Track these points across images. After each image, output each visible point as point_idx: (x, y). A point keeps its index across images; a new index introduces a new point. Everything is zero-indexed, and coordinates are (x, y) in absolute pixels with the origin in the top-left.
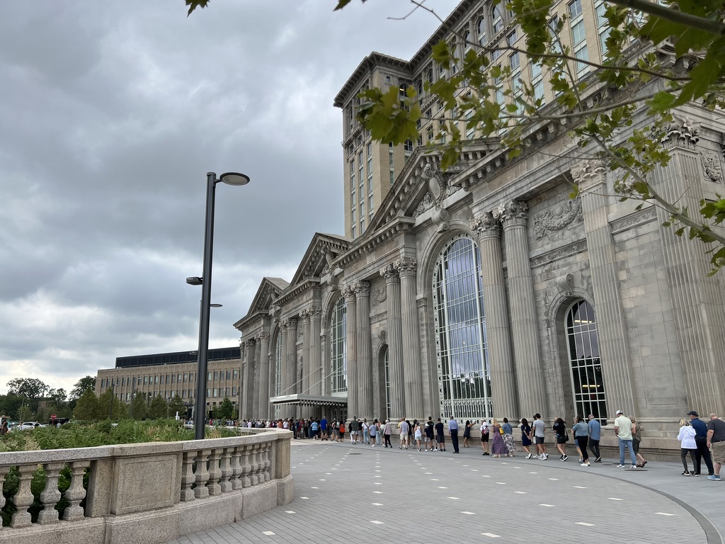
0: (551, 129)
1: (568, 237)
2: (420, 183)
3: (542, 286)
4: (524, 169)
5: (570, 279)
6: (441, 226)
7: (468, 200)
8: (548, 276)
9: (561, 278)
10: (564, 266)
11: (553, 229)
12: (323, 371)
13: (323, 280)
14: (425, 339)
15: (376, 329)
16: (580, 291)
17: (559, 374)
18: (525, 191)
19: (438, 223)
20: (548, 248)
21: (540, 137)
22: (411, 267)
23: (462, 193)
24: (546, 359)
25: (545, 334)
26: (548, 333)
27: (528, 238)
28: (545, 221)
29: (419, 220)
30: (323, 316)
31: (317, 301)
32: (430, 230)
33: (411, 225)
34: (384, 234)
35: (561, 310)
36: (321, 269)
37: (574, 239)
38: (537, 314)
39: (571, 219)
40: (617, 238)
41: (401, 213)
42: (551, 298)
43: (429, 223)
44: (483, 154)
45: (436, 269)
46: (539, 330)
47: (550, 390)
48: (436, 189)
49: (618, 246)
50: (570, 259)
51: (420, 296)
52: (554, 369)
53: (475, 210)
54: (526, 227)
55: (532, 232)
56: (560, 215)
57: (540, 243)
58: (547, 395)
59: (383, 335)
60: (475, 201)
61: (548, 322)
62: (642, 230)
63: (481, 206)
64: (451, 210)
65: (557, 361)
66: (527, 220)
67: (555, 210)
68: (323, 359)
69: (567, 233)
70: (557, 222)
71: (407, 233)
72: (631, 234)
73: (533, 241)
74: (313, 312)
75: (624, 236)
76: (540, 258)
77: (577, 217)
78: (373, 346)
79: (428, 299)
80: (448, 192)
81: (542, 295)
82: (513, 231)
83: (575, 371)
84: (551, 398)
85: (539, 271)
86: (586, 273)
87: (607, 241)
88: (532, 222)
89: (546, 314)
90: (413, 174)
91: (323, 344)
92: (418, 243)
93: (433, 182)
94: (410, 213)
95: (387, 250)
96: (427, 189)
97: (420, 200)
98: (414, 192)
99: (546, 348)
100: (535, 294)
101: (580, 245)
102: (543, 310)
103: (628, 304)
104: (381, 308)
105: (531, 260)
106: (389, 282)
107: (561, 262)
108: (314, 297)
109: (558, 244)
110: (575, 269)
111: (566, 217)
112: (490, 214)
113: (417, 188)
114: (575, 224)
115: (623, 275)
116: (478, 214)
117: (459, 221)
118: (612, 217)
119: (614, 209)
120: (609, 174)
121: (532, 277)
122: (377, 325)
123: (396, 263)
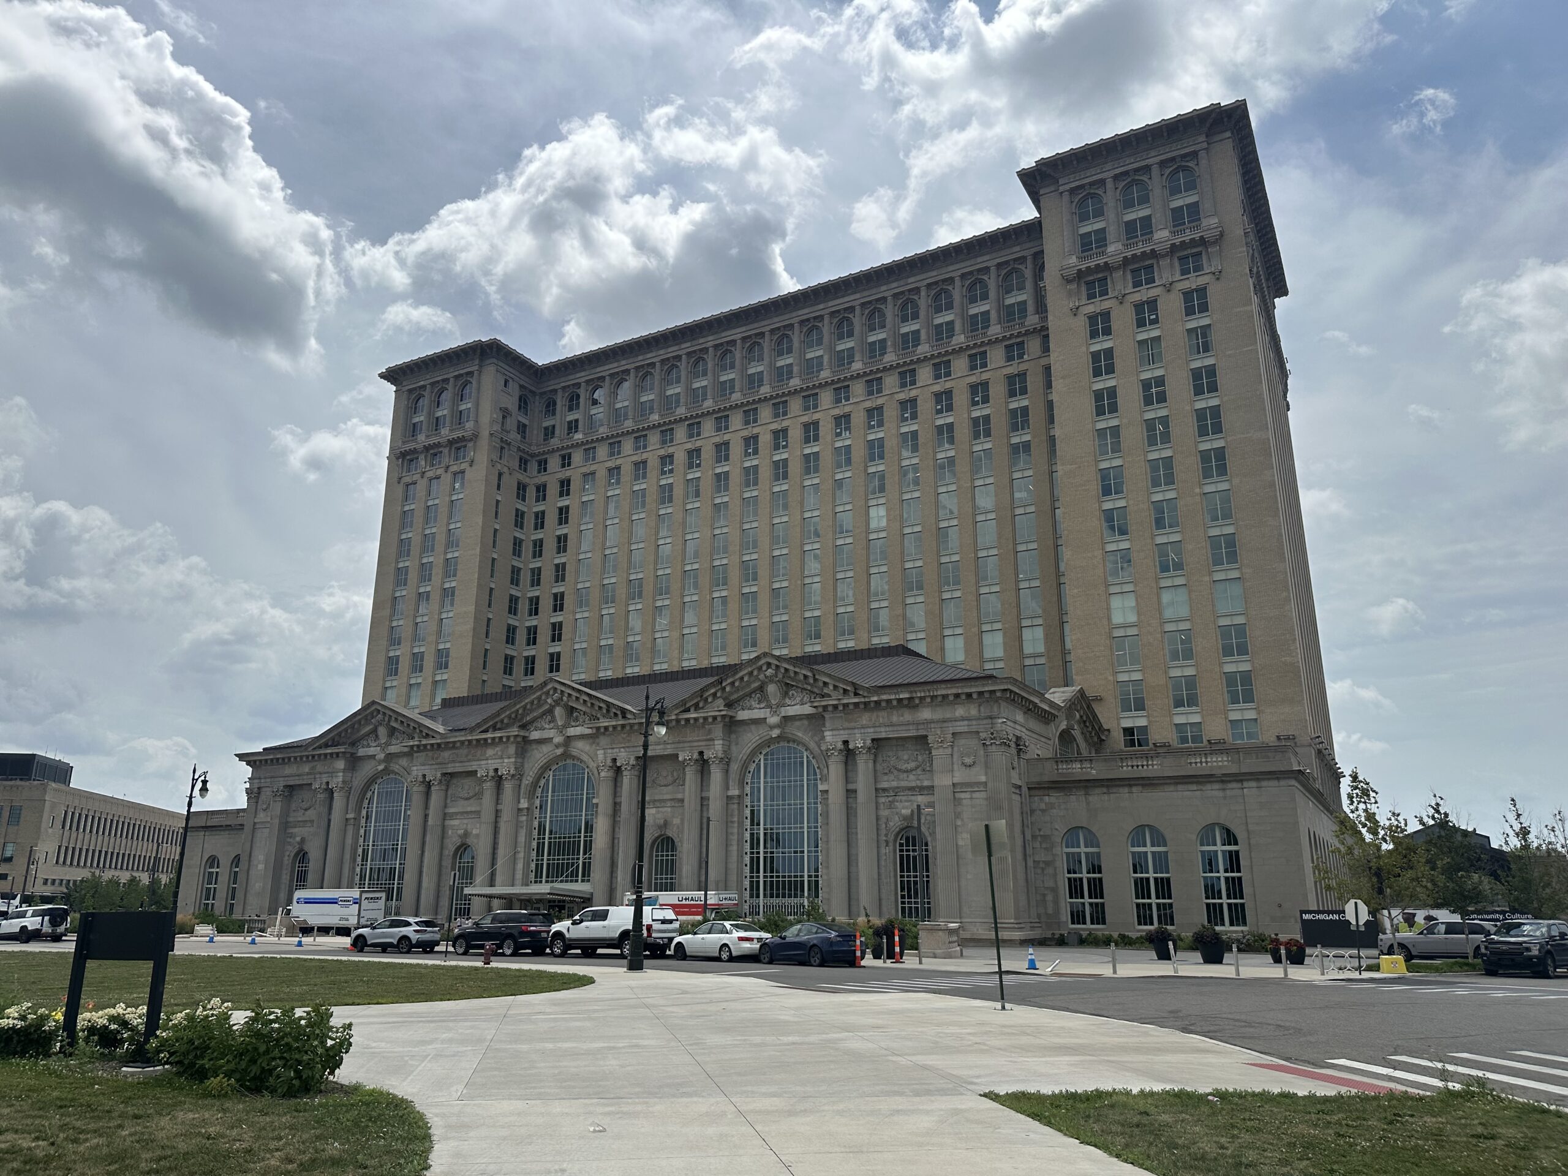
1: (912, 781)
2: (754, 682)
3: (884, 813)
4: (882, 716)
5: (912, 813)
6: (775, 731)
7: (817, 719)
8: (891, 805)
9: (904, 810)
10: (906, 801)
11: (899, 770)
13: (536, 735)
14: (735, 837)
15: (654, 815)
18: (883, 735)
19: (773, 727)
20: (894, 784)
21: (906, 702)
23: (808, 709)
24: (883, 870)
25: (883, 851)
26: (886, 852)
27: (875, 771)
28: (893, 761)
29: (742, 716)
30: (524, 782)
33: (731, 718)
35: (897, 835)
37: (919, 783)
38: (878, 834)
39: (917, 768)
40: (957, 795)
41: (721, 703)
42: (892, 824)
43: (758, 722)
44: (845, 692)
45: (753, 767)
46: (878, 847)
47: (883, 896)
48: (775, 695)
49: (957, 802)
50: (913, 798)
51: (732, 792)
52: (888, 881)
53: (827, 733)
54: (875, 762)
55: (879, 767)
56: (907, 762)
57: (886, 778)
58: (880, 900)
59: (665, 824)
60: (829, 725)
61: (887, 842)
62: (975, 795)
63: (835, 733)
64: (791, 720)
65: (892, 874)
66: (878, 756)
67: (906, 759)
68: (522, 839)
69: (912, 777)
70: (904, 767)
71: (727, 726)
72: (967, 795)
73: (880, 774)
74: (512, 777)
75: (962, 795)
76: (884, 790)
77: (928, 769)
78: (646, 835)
79: (740, 797)
80: (789, 702)
81: (883, 820)
82: (863, 765)
83: (903, 882)
84: (884, 903)
85: (882, 800)
86: (925, 812)
87: (951, 796)
88: (880, 759)
89: (886, 835)
90: (751, 674)
91: (523, 819)
92: (738, 738)
93: (771, 687)
94: (733, 706)
96: (762, 690)
97: (748, 696)
99: (883, 863)
100: (878, 819)
101: (924, 789)
102: (883, 832)
104: (664, 793)
105: (876, 789)
106: (690, 770)
107: (904, 798)
108: (516, 755)
109: (903, 784)
111: (912, 765)
112: (846, 743)
113: (748, 685)
114: (919, 771)
115: (959, 823)
116: (832, 738)
118: (956, 780)
119: (957, 774)
120: (956, 749)
121: (877, 803)
122: (653, 811)
123: (709, 754)
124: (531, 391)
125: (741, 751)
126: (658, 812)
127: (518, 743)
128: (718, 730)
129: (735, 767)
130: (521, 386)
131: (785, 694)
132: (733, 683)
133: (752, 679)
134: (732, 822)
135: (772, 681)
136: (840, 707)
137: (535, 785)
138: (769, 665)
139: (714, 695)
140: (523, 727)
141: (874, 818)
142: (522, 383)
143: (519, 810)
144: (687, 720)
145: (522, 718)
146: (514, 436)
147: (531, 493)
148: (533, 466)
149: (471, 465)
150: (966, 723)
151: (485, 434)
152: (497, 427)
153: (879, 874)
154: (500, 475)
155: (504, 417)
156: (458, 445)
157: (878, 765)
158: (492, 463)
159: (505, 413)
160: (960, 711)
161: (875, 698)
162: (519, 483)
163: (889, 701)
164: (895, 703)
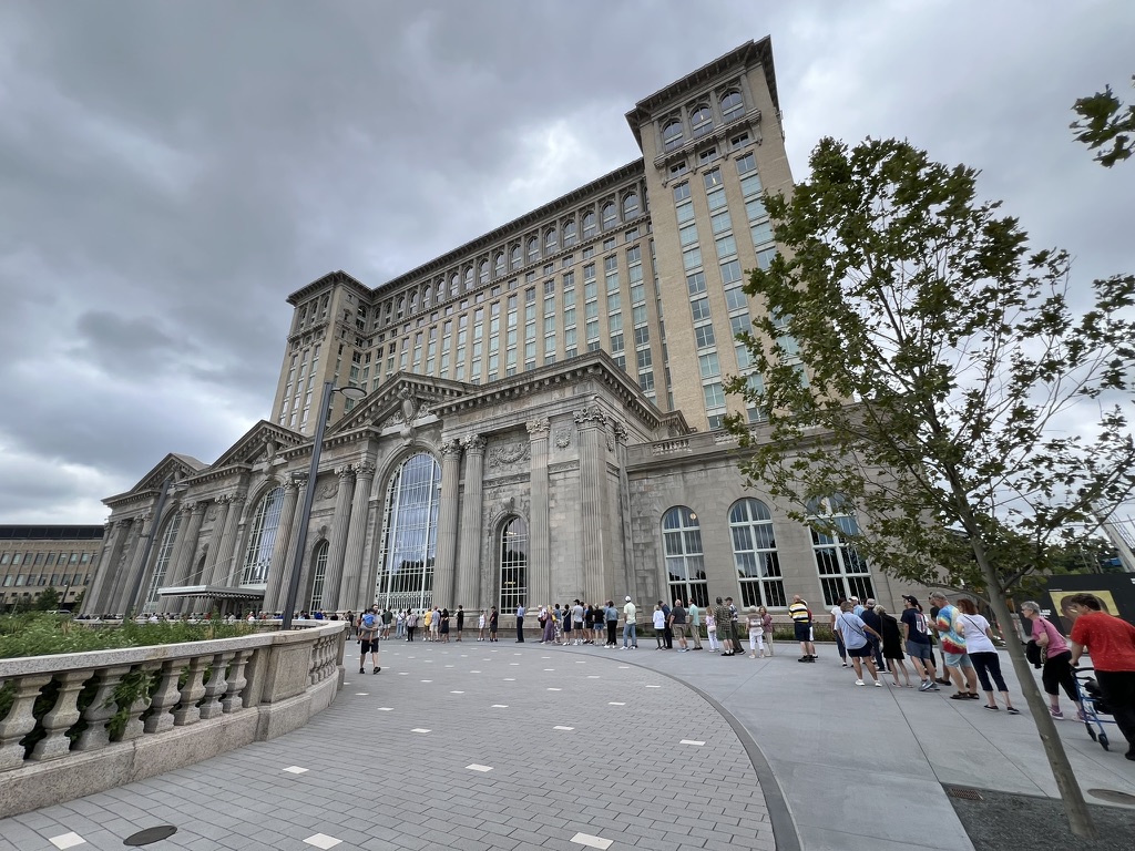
0: (517, 391)
1: (514, 470)
2: (394, 401)
3: (489, 503)
4: (490, 413)
5: (513, 501)
6: (408, 441)
7: (438, 425)
8: (495, 496)
9: (506, 500)
10: (509, 490)
11: (504, 462)
12: (234, 562)
13: (256, 468)
14: (371, 538)
15: (315, 524)
16: (518, 510)
17: (493, 573)
18: (489, 429)
19: (405, 438)
20: (499, 475)
21: (507, 394)
22: (370, 471)
23: (434, 418)
24: (484, 561)
25: (486, 540)
26: (489, 540)
27: (483, 465)
28: (499, 455)
29: (386, 431)
30: (246, 504)
31: (244, 488)
32: (394, 442)
33: (377, 434)
34: (348, 437)
35: (501, 524)
36: (256, 456)
37: (520, 472)
38: (482, 525)
39: (519, 458)
40: (552, 477)
41: (369, 422)
42: (495, 513)
43: (396, 435)
44: (459, 394)
45: (394, 475)
46: (481, 537)
47: (483, 586)
48: (409, 410)
49: (551, 483)
50: (514, 486)
51: (374, 497)
52: (489, 570)
53: (444, 435)
54: (484, 457)
56: (511, 453)
57: (492, 470)
58: (480, 590)
59: (324, 530)
60: (445, 428)
61: (490, 531)
62: (569, 475)
63: (450, 433)
64: (419, 429)
65: (493, 562)
66: (485, 451)
67: (509, 449)
68: (237, 549)
69: (514, 467)
70: (508, 457)
71: (371, 441)
72: (561, 476)
73: (487, 468)
74: (235, 499)
75: (556, 477)
76: (491, 482)
77: (524, 457)
78: (308, 540)
79: (380, 502)
80: (419, 414)
81: (488, 511)
82: (472, 458)
83: (504, 571)
84: (483, 592)
85: (488, 491)
86: (525, 498)
87: (545, 478)
88: (489, 454)
89: (490, 525)
90: (390, 393)
91: (241, 533)
92: (380, 451)
93: (406, 404)
94: (377, 424)
95: (346, 452)
96: (400, 407)
97: (391, 414)
98: (386, 407)
99: (485, 552)
100: (483, 509)
101: (525, 477)
102: (488, 522)
103: (553, 525)
104: (327, 504)
105: (483, 482)
106: (342, 481)
107: (506, 488)
108: (241, 483)
109: (506, 474)
110: (517, 494)
111: (515, 455)
112: (457, 441)
113: (390, 405)
114: (521, 461)
115: (552, 504)
116: (447, 438)
117: (425, 439)
118: (551, 462)
119: (552, 456)
120: (552, 432)
121: (483, 495)
122: (318, 520)
123: (355, 465)
124: (367, 304)
125: (382, 463)
126: (321, 520)
127: (242, 474)
128: (365, 447)
129: (378, 476)
130: (360, 301)
132: (376, 403)
133: (393, 398)
134: (371, 524)
135: (406, 398)
136: (454, 409)
137: (254, 506)
138: (403, 383)
139: (363, 415)
140: (250, 462)
141: (477, 509)
142: (361, 298)
143: (239, 526)
144: (342, 438)
145: (247, 455)
146: (353, 325)
147: (363, 358)
148: (365, 344)
149: (324, 339)
150: (561, 405)
151: (333, 323)
152: (342, 319)
153: (480, 563)
154: (341, 346)
155: (346, 315)
156: (319, 330)
157: (487, 460)
158: (337, 339)
159: (347, 313)
160: (556, 395)
161: (481, 395)
162: (355, 353)
163: (493, 395)
164: (498, 396)
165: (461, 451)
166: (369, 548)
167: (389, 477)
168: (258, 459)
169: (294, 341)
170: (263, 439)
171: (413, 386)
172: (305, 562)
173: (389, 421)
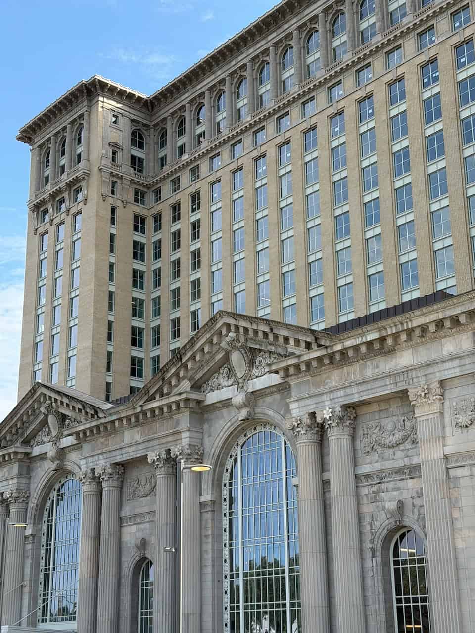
1: (399, 459)
2: (218, 352)
3: (367, 509)
4: (354, 372)
5: (401, 505)
6: (244, 413)
7: (283, 388)
8: (375, 498)
9: (392, 506)
10: (394, 489)
11: (384, 446)
12: (26, 589)
13: (37, 451)
14: (210, 556)
15: (131, 534)
16: (410, 520)
17: (383, 612)
18: (355, 398)
19: (239, 408)
20: (377, 466)
22: (196, 458)
23: (276, 379)
24: (369, 593)
25: (369, 564)
26: (373, 564)
27: (354, 450)
28: (375, 435)
29: (212, 397)
30: (31, 505)
31: (24, 481)
32: (225, 411)
33: (199, 402)
35: (387, 539)
36: (34, 435)
37: (407, 462)
38: (361, 541)
39: (404, 439)
40: (452, 473)
41: (186, 385)
42: (377, 524)
43: (226, 403)
44: (308, 345)
45: (229, 463)
46: (362, 559)
48: (240, 366)
49: (452, 482)
50: (401, 484)
51: (207, 497)
52: (377, 608)
53: (293, 406)
54: (353, 438)
55: (359, 445)
56: (392, 432)
57: (368, 459)
59: (144, 544)
60: (294, 394)
61: (373, 551)
63: (302, 403)
64: (255, 396)
65: (381, 597)
66: (354, 428)
68: (27, 571)
69: (399, 454)
70: (390, 439)
71: (192, 413)
72: (465, 472)
73: (360, 454)
74: (16, 499)
75: (459, 472)
76: (367, 476)
77: (411, 438)
78: (124, 559)
79: (216, 504)
80: (255, 372)
81: (367, 520)
82: (337, 440)
83: (399, 610)
85: (365, 491)
86: (417, 502)
87: (443, 474)
88: (360, 433)
89: (372, 541)
91: (29, 547)
92: (206, 426)
93: (236, 357)
95: (162, 429)
96: (226, 359)
99: (369, 582)
100: (360, 517)
101: (413, 471)
102: (368, 537)
103: (460, 544)
104: (142, 505)
105: (357, 477)
106: (161, 476)
107: (391, 485)
108: (20, 475)
109: (389, 465)
110: (406, 496)
111: (399, 436)
112: (313, 415)
114: (408, 445)
115: (456, 514)
116: (298, 411)
117: (267, 409)
118: (448, 450)
119: (450, 441)
120: (447, 404)
121: (358, 496)
122: (133, 529)
123: (175, 451)
124: (144, 125)
125: (213, 443)
126: (138, 530)
127: (20, 461)
128: (184, 419)
130: (132, 121)
131: (252, 363)
132: (193, 357)
133: (215, 348)
134: (206, 536)
135: (234, 347)
136: (303, 368)
137: (41, 507)
138: (228, 326)
139: (177, 374)
140: (27, 442)
141: (352, 517)
142: (132, 117)
143: (26, 537)
144: (153, 411)
145: (23, 434)
146: (126, 170)
147: (150, 224)
148: (150, 197)
149: (85, 201)
150: (456, 362)
151: (95, 170)
152: (107, 162)
153: (364, 597)
154: (113, 211)
155: (114, 153)
156: (75, 187)
157: (358, 442)
158: (104, 198)
159: (115, 149)
160: (449, 346)
161: (339, 347)
162: (136, 217)
163: (356, 348)
164: (363, 349)
165: (320, 430)
166: (208, 570)
167: (222, 465)
168: (38, 438)
169: (39, 209)
170: (43, 410)
171: (242, 330)
172: (123, 592)
173: (213, 382)
